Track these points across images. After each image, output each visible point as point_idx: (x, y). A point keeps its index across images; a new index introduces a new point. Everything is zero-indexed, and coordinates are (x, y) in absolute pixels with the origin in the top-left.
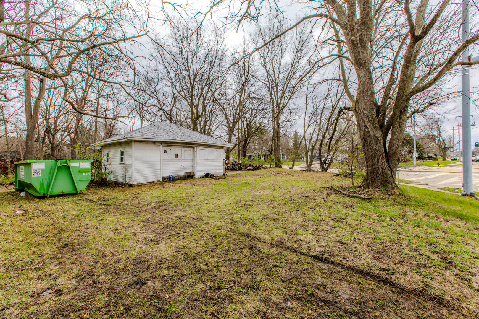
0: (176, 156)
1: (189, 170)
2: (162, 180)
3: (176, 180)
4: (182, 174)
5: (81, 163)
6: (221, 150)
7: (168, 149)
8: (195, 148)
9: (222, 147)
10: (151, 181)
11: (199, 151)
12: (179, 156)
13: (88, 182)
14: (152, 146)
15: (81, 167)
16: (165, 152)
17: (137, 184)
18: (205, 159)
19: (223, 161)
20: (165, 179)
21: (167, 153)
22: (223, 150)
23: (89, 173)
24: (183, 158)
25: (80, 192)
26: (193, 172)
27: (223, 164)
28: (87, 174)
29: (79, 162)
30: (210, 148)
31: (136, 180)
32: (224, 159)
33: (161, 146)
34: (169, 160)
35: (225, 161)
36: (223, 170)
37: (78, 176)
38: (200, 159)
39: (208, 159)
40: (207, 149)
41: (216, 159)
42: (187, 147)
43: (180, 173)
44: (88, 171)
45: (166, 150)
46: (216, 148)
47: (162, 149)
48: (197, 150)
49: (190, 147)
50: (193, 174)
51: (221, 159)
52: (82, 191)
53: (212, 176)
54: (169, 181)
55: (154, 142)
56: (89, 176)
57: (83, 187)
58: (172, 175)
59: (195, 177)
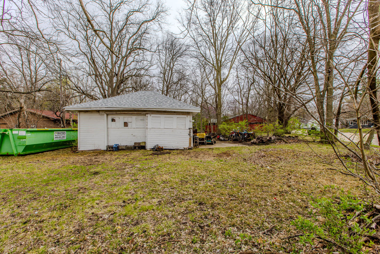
0: (126, 124)
1: (140, 140)
2: (105, 149)
3: (122, 149)
4: (131, 143)
7: (116, 117)
8: (147, 115)
9: (188, 113)
10: (94, 149)
11: (150, 118)
12: (129, 125)
13: (24, 147)
14: (97, 116)
15: (20, 134)
16: (113, 120)
17: (81, 151)
18: (159, 128)
19: (189, 130)
20: (110, 148)
21: (115, 121)
22: (189, 116)
23: (25, 140)
24: (134, 126)
25: (19, 154)
26: (145, 143)
27: (190, 135)
28: (23, 140)
29: (19, 130)
30: (168, 114)
31: (81, 147)
32: (191, 128)
33: (105, 115)
34: (117, 129)
35: (192, 130)
36: (188, 142)
37: (18, 142)
38: (152, 128)
39: (165, 128)
40: (163, 116)
41: (178, 128)
42: (137, 114)
43: (129, 143)
44: (24, 138)
45: (114, 118)
46: (177, 114)
47: (110, 117)
48: (148, 117)
49: (140, 114)
50: (144, 145)
51: (185, 128)
52: (20, 154)
53: (159, 148)
54: (113, 150)
55: (98, 111)
56: (25, 141)
57: (20, 150)
58: (116, 145)
59: (146, 148)
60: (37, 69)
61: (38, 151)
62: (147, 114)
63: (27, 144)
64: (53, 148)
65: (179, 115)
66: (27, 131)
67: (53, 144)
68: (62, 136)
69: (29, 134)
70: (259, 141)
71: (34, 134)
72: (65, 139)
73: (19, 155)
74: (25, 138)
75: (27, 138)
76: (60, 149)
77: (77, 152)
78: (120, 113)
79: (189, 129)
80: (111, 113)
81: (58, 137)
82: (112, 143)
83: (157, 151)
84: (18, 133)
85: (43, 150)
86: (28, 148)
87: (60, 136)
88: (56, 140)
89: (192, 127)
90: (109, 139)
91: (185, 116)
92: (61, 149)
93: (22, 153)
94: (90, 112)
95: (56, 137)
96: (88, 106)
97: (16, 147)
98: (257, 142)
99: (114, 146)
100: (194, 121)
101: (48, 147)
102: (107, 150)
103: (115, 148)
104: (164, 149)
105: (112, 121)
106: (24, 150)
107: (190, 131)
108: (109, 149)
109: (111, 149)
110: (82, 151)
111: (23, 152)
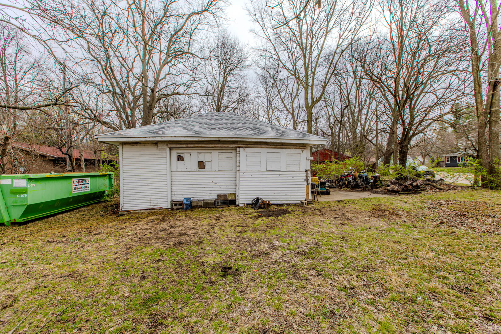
0: (201, 165)
1: (226, 190)
2: (169, 207)
3: (198, 207)
4: (211, 195)
5: (14, 181)
6: (300, 151)
7: (185, 154)
8: (238, 149)
9: (303, 146)
10: (149, 207)
11: (244, 153)
12: (207, 165)
13: (24, 209)
14: (152, 151)
15: (14, 185)
16: (180, 158)
17: (125, 211)
18: (259, 171)
19: (305, 174)
20: (176, 205)
21: (183, 160)
22: (305, 151)
23: (26, 195)
24: (215, 168)
25: (13, 221)
26: (235, 195)
27: (306, 180)
28: (22, 196)
29: (12, 178)
30: (273, 148)
31: (126, 205)
32: (309, 170)
33: (168, 150)
34: (188, 173)
35: (310, 173)
36: (305, 193)
37: (11, 200)
38: (247, 170)
39: (267, 171)
40: (264, 151)
41: (287, 170)
42: (222, 148)
43: (208, 195)
44: (24, 191)
45: (181, 155)
46: (286, 148)
47: (175, 154)
48: (241, 153)
49: (227, 148)
50: (233, 198)
51: (299, 170)
52: (17, 221)
53: (264, 204)
54: (182, 209)
55: (156, 143)
56: (26, 199)
57: (17, 214)
58: (187, 199)
59: (237, 203)
60: (18, 82)
61: (47, 213)
62: (239, 147)
63: (29, 203)
64: (69, 207)
65: (290, 148)
66: (30, 179)
67: (71, 200)
68: (84, 186)
69: (33, 185)
70: (402, 187)
71: (40, 184)
72: (88, 191)
73: (14, 224)
74: (26, 193)
75: (28, 192)
76: (80, 207)
77: (120, 213)
78: (193, 145)
79: (306, 171)
80: (178, 146)
81: (78, 188)
82: (180, 197)
83: (262, 208)
84: (10, 183)
85: (55, 211)
86: (30, 209)
87: (81, 186)
88: (75, 193)
89: (309, 168)
90: (174, 190)
91: (299, 151)
92: (83, 207)
93: (20, 220)
94: (141, 144)
95: (75, 189)
96: (139, 134)
97: (7, 208)
98: (400, 189)
99: (185, 201)
100: (312, 158)
101: (62, 207)
102: (172, 209)
103: (186, 204)
104: (272, 204)
105: (178, 160)
106: (25, 214)
107: (307, 173)
108: (174, 207)
109: (178, 207)
110: (129, 212)
111: (21, 217)
